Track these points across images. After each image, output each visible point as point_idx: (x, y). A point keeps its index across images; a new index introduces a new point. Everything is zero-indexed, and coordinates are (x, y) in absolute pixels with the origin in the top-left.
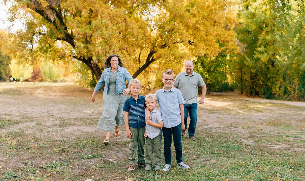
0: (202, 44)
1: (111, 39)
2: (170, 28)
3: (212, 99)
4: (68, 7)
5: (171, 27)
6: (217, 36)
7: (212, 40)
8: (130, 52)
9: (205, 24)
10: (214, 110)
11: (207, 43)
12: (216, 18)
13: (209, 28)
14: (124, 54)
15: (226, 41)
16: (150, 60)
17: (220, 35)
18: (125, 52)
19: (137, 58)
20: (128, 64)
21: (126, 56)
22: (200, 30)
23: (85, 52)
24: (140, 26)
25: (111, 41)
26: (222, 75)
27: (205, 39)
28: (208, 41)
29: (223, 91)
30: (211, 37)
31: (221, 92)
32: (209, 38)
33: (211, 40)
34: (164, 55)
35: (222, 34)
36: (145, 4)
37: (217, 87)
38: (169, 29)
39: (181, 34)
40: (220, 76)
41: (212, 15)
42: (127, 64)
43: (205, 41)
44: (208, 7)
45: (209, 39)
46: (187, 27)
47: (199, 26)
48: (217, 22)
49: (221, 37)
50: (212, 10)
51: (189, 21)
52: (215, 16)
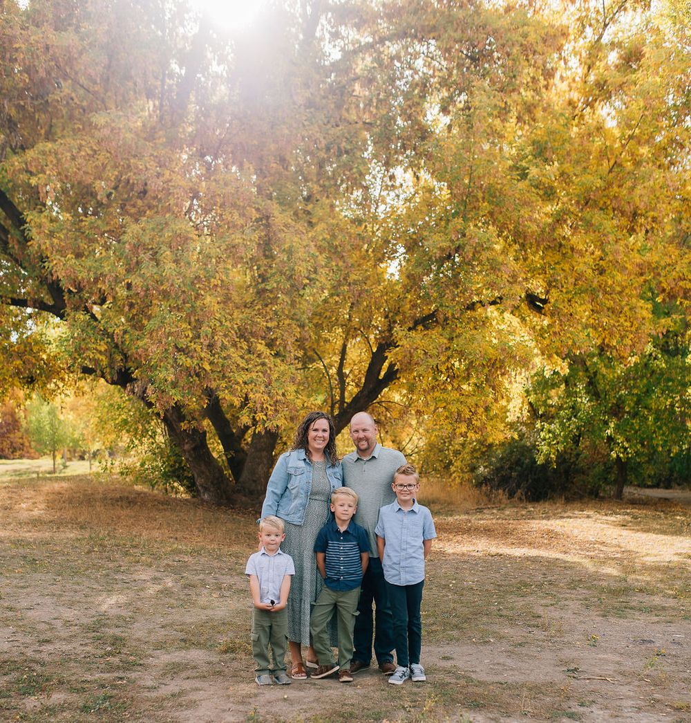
0: (584, 307)
1: (198, 296)
2: (445, 245)
3: (628, 518)
4: (31, 173)
5: (452, 241)
6: (642, 274)
7: (624, 288)
8: (285, 347)
9: (592, 225)
10: (626, 591)
11: (601, 305)
12: (640, 196)
13: (611, 238)
14: (259, 356)
15: (681, 295)
16: (380, 378)
17: (657, 268)
18: (261, 347)
19: (333, 371)
20: (272, 398)
21: (263, 364)
22: (572, 249)
23: (100, 352)
24: (324, 239)
25: (198, 303)
26: (670, 425)
27: (595, 284)
28: (606, 293)
29: (673, 484)
30: (619, 277)
31: (668, 486)
32: (610, 282)
33: (618, 289)
34: (426, 353)
35: (663, 263)
36: (347, 152)
37: (650, 470)
38: (442, 249)
39: (494, 267)
40: (660, 428)
41: (620, 186)
42: (266, 397)
43: (593, 293)
44: (603, 154)
45: (611, 287)
46: (520, 238)
47: (567, 232)
48: (641, 215)
49: (659, 274)
50: (620, 165)
51: (525, 212)
52: (633, 188)
